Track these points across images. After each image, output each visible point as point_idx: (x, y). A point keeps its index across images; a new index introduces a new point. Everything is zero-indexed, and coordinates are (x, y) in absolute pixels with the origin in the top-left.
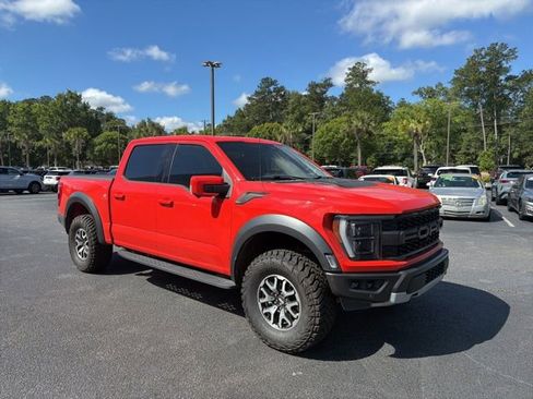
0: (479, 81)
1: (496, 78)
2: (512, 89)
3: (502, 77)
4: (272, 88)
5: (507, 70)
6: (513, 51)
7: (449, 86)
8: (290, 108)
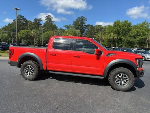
0: (79, 25)
1: (82, 25)
2: (86, 28)
3: (83, 25)
4: (22, 18)
5: (85, 23)
6: (86, 19)
7: (72, 26)
8: (28, 25)
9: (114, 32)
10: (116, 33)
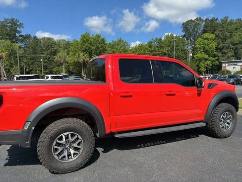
1: (15, 34)
3: (17, 35)
5: (20, 32)
6: (22, 24)
9: (83, 51)
10: (87, 52)
